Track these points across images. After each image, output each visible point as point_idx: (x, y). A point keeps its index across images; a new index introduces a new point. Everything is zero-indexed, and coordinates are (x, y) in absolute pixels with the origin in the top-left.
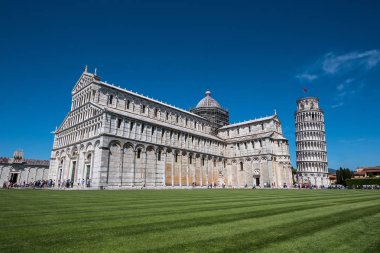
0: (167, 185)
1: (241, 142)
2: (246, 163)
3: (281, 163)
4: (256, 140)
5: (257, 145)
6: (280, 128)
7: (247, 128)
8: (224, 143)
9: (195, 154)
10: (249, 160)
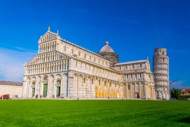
0: (96, 97)
1: (129, 74)
3: (150, 86)
4: (138, 73)
5: (138, 76)
6: (149, 67)
7: (132, 66)
8: (119, 74)
9: (107, 80)
10: (133, 84)
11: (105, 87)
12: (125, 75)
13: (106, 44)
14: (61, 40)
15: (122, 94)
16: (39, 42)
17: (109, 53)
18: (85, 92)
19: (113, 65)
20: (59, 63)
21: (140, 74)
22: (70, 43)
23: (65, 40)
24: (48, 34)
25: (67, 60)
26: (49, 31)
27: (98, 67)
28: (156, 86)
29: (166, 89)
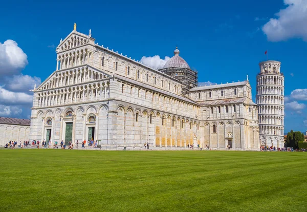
0: (157, 146)
1: (215, 106)
2: (219, 126)
3: (251, 127)
4: (230, 105)
5: (231, 109)
6: (250, 94)
7: (220, 92)
8: (198, 106)
9: (177, 117)
10: (222, 123)
11: (173, 129)
12: (208, 107)
13: (175, 53)
14: (96, 47)
15: (202, 140)
16: (58, 51)
17: (181, 69)
18: (137, 137)
19: (187, 91)
20: (93, 87)
21: (234, 106)
22: (112, 51)
23: (102, 47)
24: (73, 36)
25: (106, 82)
26: (74, 31)
27: (160, 94)
28: (261, 127)
29: (278, 133)
